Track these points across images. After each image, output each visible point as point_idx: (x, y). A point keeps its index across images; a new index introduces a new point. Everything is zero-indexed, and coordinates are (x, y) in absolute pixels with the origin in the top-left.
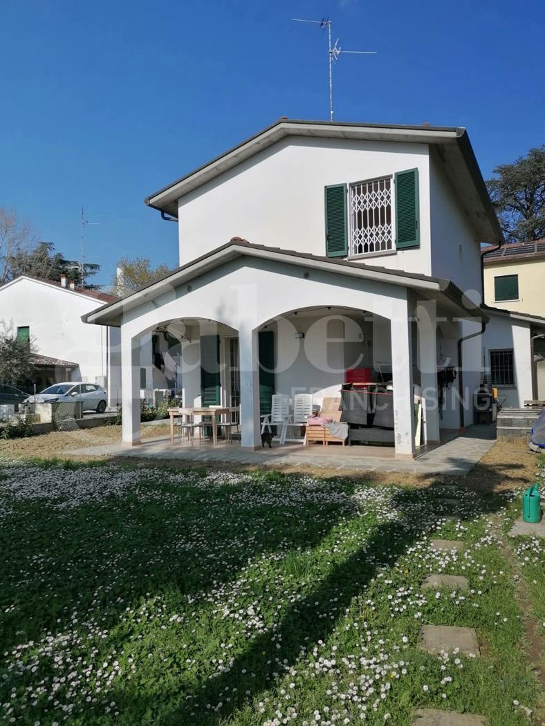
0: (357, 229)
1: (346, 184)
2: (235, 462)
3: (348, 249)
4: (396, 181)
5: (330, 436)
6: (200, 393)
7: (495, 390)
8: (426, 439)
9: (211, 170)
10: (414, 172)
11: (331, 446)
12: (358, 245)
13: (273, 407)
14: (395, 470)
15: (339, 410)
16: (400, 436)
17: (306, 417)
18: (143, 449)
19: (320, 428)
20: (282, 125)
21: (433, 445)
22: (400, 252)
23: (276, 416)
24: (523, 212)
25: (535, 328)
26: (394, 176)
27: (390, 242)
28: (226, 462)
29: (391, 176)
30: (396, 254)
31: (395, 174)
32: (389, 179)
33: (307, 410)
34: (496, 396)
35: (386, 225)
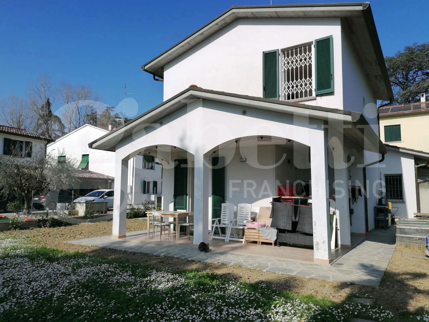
0: (287, 82)
1: (278, 50)
2: (183, 258)
3: (279, 96)
4: (316, 46)
5: (263, 238)
6: (173, 200)
7: (390, 203)
8: (339, 243)
9: (185, 44)
10: (329, 38)
11: (264, 245)
12: (287, 94)
13: (222, 212)
14: (313, 276)
15: (270, 217)
16: (318, 244)
17: (245, 222)
18: (125, 242)
19: (255, 231)
20: (233, 11)
21: (346, 249)
22: (318, 98)
23: (224, 219)
24: (401, 87)
25: (418, 159)
26: (314, 43)
27: (311, 91)
28: (177, 258)
29: (312, 43)
30: (315, 99)
31: (315, 40)
32: (311, 45)
33: (247, 216)
34: (390, 208)
35: (308, 78)
